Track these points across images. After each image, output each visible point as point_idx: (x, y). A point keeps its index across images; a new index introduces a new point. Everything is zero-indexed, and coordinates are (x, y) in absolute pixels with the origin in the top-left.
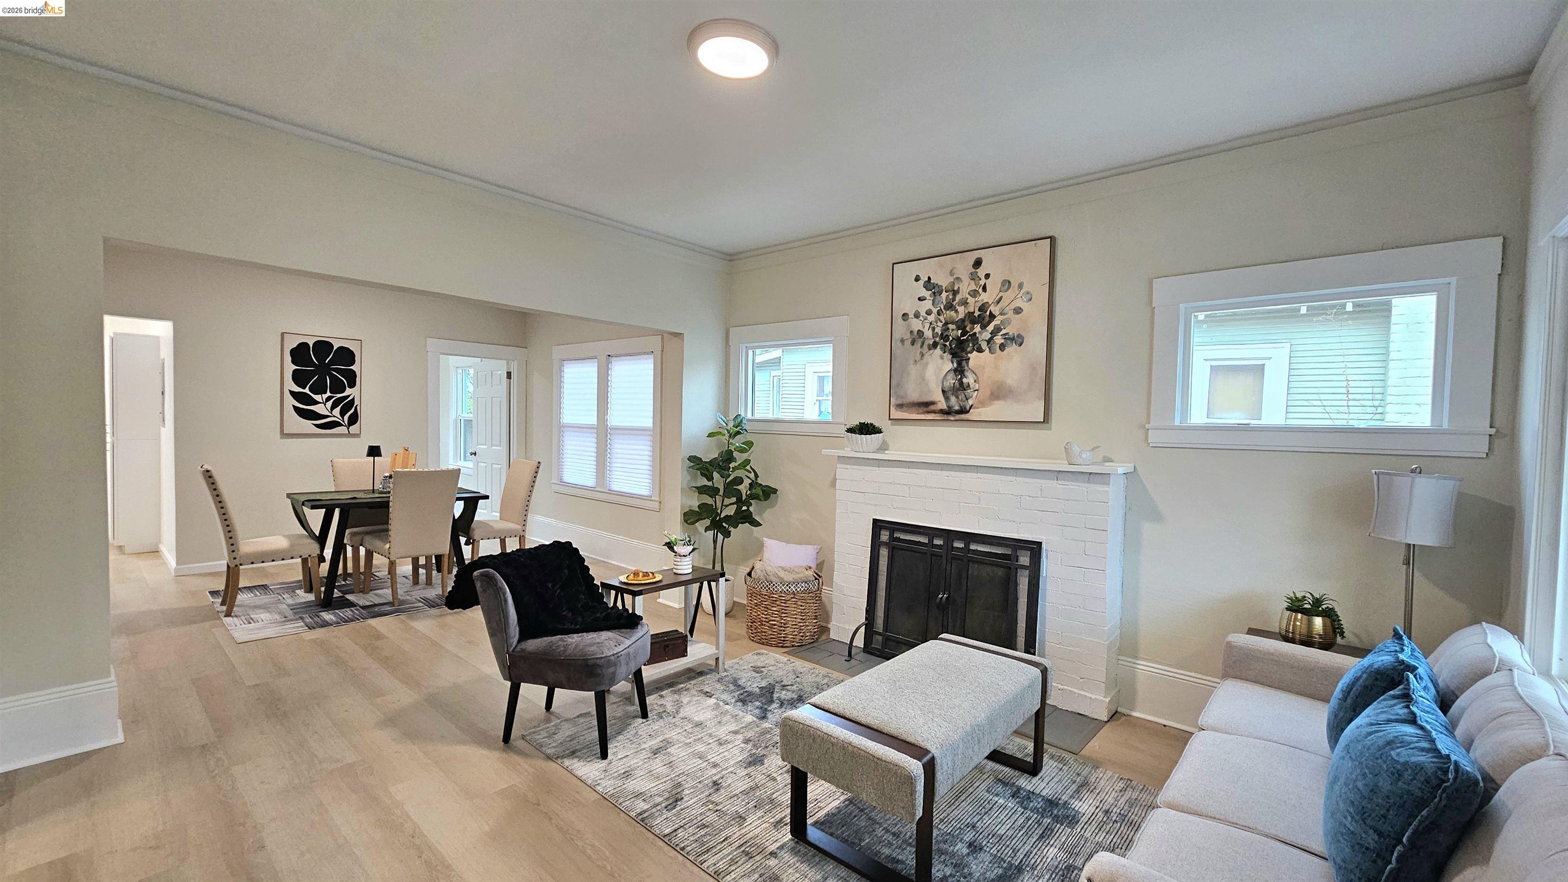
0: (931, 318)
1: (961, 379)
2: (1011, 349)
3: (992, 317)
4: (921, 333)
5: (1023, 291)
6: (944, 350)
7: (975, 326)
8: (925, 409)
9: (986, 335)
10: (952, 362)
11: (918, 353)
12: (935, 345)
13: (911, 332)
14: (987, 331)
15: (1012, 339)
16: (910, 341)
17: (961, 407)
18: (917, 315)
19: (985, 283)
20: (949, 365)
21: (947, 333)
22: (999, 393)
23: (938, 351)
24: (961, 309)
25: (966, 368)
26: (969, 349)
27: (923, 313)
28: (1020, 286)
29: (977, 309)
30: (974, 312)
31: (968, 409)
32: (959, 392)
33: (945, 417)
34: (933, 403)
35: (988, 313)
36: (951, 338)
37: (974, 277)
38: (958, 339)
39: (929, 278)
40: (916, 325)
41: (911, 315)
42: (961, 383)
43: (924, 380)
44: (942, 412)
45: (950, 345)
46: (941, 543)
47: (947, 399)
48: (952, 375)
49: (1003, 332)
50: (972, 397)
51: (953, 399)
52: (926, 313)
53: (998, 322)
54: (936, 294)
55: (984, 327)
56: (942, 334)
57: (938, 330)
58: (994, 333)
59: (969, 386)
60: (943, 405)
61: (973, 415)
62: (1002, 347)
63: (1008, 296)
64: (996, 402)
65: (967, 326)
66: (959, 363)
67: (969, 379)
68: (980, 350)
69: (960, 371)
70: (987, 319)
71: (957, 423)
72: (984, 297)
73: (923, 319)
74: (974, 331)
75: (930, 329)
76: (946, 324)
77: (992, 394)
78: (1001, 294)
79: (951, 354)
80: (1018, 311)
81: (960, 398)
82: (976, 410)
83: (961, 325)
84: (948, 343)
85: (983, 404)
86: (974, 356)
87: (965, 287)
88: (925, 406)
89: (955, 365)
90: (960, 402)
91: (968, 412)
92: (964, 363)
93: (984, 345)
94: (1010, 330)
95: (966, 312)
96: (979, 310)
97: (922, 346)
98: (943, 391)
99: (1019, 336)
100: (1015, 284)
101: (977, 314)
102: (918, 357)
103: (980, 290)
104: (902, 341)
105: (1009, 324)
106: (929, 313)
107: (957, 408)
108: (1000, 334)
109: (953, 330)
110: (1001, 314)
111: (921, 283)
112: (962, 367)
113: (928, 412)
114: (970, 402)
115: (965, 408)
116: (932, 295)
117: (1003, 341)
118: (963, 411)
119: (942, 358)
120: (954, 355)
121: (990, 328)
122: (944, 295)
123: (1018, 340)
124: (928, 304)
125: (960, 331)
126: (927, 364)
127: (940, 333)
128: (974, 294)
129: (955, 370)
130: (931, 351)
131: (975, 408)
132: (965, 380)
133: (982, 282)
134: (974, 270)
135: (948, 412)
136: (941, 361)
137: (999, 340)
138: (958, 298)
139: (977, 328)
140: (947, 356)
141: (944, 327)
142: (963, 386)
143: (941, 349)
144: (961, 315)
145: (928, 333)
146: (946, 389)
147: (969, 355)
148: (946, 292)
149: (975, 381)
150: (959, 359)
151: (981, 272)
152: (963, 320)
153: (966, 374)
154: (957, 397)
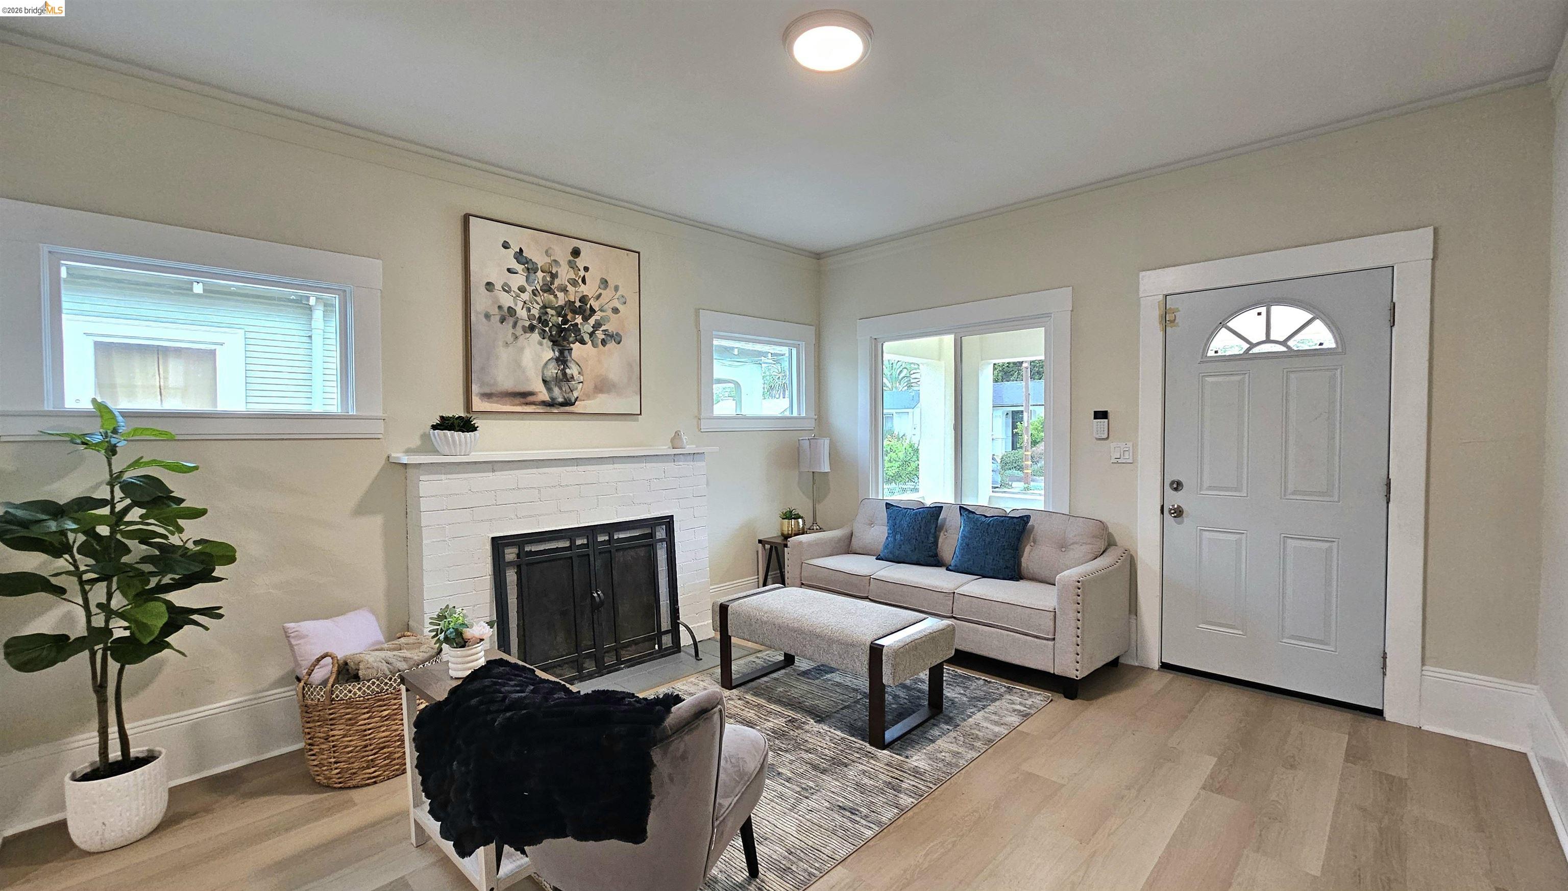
0: (525, 296)
1: (564, 369)
2: (611, 345)
3: (593, 311)
4: (511, 311)
5: (619, 293)
6: (543, 334)
7: (577, 316)
8: (522, 400)
9: (587, 328)
10: (553, 350)
11: (510, 335)
12: (532, 328)
13: (500, 307)
14: (589, 324)
15: (612, 336)
16: (498, 318)
17: (565, 399)
18: (506, 289)
19: (584, 276)
20: (549, 353)
21: (545, 317)
22: (602, 387)
23: (536, 336)
24: (560, 295)
25: (569, 358)
26: (571, 339)
27: (515, 288)
28: (616, 288)
29: (577, 300)
30: (574, 302)
31: (573, 401)
32: (563, 383)
33: (548, 409)
34: (531, 394)
35: (588, 306)
36: (551, 325)
37: (572, 265)
38: (558, 326)
39: (521, 250)
40: (507, 300)
41: (498, 286)
42: (565, 374)
43: (519, 366)
44: (544, 403)
45: (550, 332)
46: (585, 541)
47: (549, 390)
48: (553, 364)
49: (603, 328)
50: (577, 389)
51: (556, 391)
52: (519, 289)
53: (599, 318)
54: (530, 271)
55: (586, 319)
56: (540, 318)
57: (535, 312)
58: (597, 326)
59: (572, 377)
60: (544, 396)
61: (579, 407)
62: (604, 343)
63: (607, 294)
64: (600, 395)
65: (567, 315)
66: (561, 353)
67: (572, 370)
68: (583, 342)
69: (562, 360)
70: (588, 312)
71: (561, 416)
72: (584, 290)
73: (514, 296)
74: (576, 321)
75: (525, 309)
76: (544, 307)
77: (596, 387)
78: (600, 291)
79: (552, 341)
80: (616, 311)
81: (564, 389)
82: (580, 402)
83: (560, 311)
84: (547, 329)
85: (588, 397)
86: (576, 346)
87: (565, 274)
88: (524, 396)
89: (557, 354)
90: (564, 394)
91: (573, 404)
92: (566, 353)
93: (586, 338)
94: (609, 327)
95: (567, 300)
96: (580, 301)
97: (515, 325)
98: (545, 381)
99: (617, 334)
100: (611, 284)
101: (578, 304)
102: (510, 338)
103: (580, 281)
104: (487, 316)
105: (609, 321)
106: (522, 289)
107: (561, 400)
108: (601, 329)
109: (552, 315)
110: (601, 310)
111: (511, 253)
112: (564, 357)
113: (527, 404)
114: (576, 394)
115: (570, 400)
116: (525, 270)
117: (603, 337)
118: (568, 403)
119: (541, 344)
120: (555, 343)
121: (592, 321)
122: (540, 274)
123: (616, 338)
124: (519, 280)
125: (560, 319)
126: (522, 349)
127: (537, 316)
128: (574, 283)
129: (557, 360)
130: (528, 335)
131: (581, 400)
132: (568, 371)
133: (582, 273)
134: (572, 258)
135: (551, 404)
136: (538, 346)
137: (600, 335)
138: (557, 282)
139: (579, 320)
140: (547, 343)
141: (542, 310)
142: (565, 378)
143: (539, 334)
144: (561, 302)
145: (522, 313)
146: (548, 379)
147: (571, 345)
148: (542, 271)
149: (579, 373)
150: (560, 348)
151: (580, 262)
152: (562, 308)
153: (569, 364)
154: (561, 388)
